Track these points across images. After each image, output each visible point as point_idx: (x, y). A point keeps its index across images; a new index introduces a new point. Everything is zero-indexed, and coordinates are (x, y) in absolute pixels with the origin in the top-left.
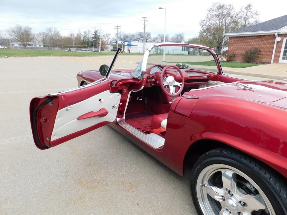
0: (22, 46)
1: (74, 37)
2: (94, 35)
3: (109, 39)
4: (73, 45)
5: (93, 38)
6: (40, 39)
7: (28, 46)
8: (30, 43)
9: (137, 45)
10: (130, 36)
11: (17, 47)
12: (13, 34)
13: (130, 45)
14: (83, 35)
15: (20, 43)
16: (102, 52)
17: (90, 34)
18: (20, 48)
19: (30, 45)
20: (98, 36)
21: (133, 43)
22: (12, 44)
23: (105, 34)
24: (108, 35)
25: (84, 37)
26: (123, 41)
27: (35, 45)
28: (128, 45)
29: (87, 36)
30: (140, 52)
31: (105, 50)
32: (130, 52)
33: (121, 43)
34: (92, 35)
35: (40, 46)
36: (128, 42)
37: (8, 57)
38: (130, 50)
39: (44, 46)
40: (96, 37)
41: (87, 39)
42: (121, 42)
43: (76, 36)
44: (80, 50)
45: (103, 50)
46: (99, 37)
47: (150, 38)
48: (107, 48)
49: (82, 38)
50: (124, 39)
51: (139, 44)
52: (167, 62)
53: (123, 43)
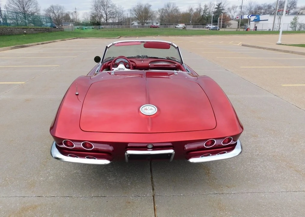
0: (140, 25)
1: (193, 13)
2: (216, 8)
3: (235, 13)
4: (191, 22)
5: (215, 13)
6: (158, 16)
7: (145, 25)
8: (148, 21)
9: (268, 20)
11: (136, 26)
12: (134, 13)
13: (258, 20)
14: (203, 9)
15: (139, 21)
16: (221, 30)
17: (212, 8)
18: (138, 26)
19: (147, 23)
20: (221, 9)
21: (262, 17)
22: (132, 23)
23: (231, 6)
24: (234, 8)
25: (205, 11)
26: (250, 15)
27: (152, 24)
28: (255, 20)
29: (208, 11)
30: (270, 30)
31: (227, 27)
32: (256, 30)
33: (247, 18)
34: (214, 9)
35: (157, 23)
36: (255, 16)
37: (120, 37)
38: (256, 27)
39: (161, 25)
40: (219, 10)
41: (207, 13)
42: (248, 17)
43: (195, 11)
44: (198, 27)
45: (224, 27)
46: (223, 11)
48: (231, 24)
49: (202, 13)
50: (256, 12)
51: (270, 18)
52: (283, 45)
53: (250, 18)
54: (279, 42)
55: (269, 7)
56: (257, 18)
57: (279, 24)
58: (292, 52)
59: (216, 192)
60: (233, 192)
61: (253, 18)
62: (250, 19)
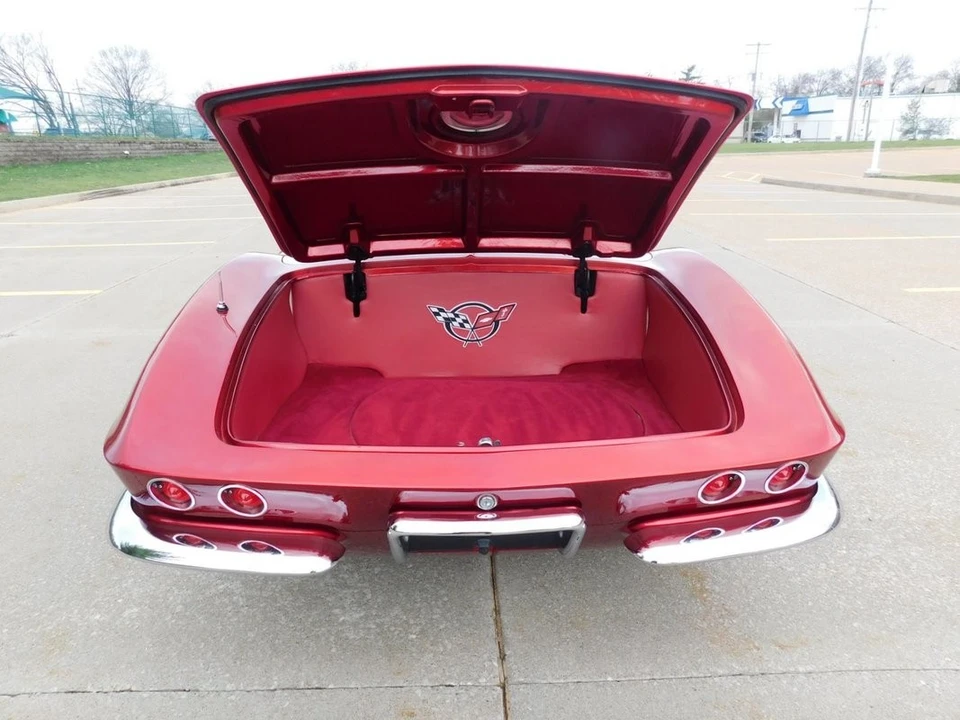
9: (832, 111)
10: (823, 74)
13: (802, 112)
21: (815, 103)
26: (780, 99)
28: (795, 113)
30: (839, 138)
33: (772, 107)
36: (795, 102)
38: (799, 132)
42: (773, 103)
47: (908, 76)
50: (796, 90)
51: (841, 105)
52: (886, 177)
53: (779, 106)
54: (874, 169)
55: (836, 75)
56: (800, 106)
57: (866, 122)
58: (918, 197)
59: (738, 669)
60: (801, 669)
61: (788, 106)
62: (780, 110)
